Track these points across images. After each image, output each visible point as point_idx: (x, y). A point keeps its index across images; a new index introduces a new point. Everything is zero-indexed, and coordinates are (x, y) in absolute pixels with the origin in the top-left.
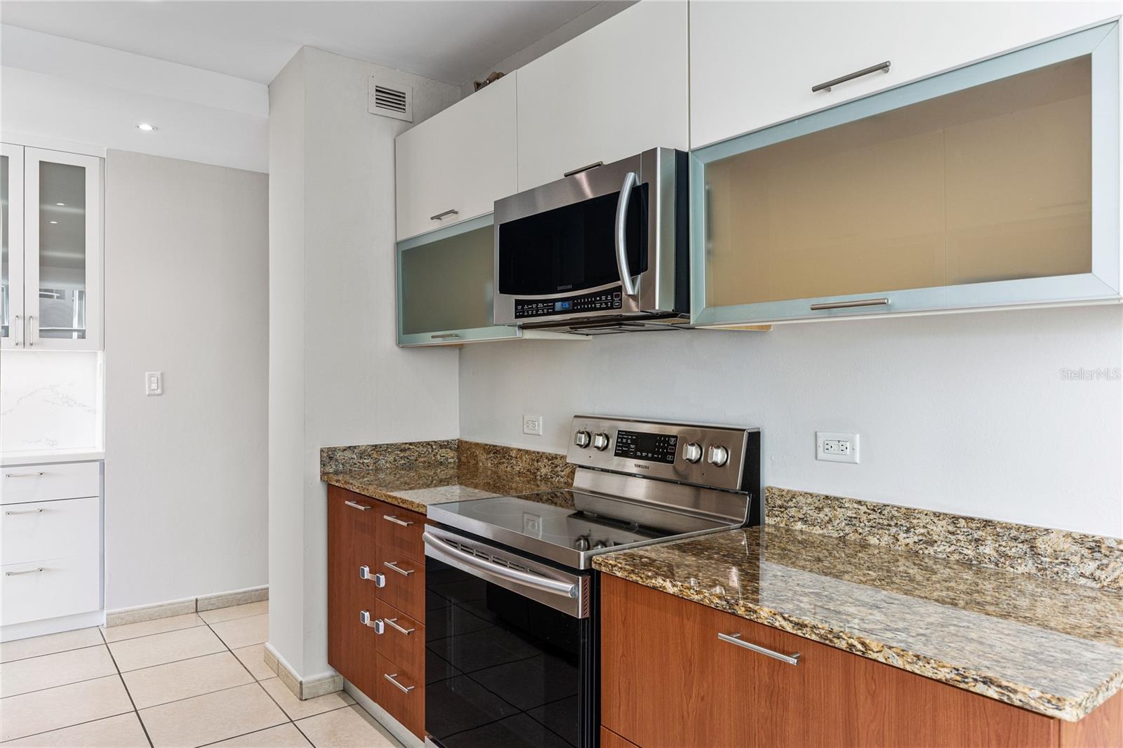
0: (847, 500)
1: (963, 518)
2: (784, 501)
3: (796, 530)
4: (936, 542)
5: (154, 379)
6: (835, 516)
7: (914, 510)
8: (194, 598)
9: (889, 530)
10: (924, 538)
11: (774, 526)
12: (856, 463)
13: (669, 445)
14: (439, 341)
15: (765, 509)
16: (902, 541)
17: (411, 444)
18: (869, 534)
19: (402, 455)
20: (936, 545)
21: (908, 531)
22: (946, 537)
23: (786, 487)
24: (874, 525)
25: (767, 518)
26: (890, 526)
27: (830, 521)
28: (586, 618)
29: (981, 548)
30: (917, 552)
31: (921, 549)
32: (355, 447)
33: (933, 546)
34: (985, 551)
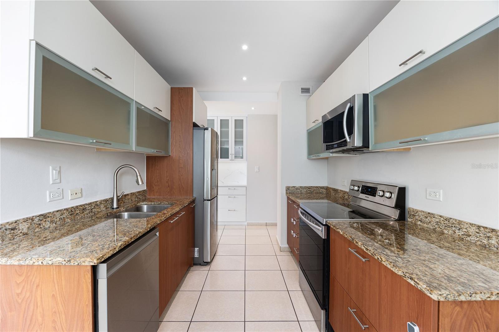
0: (436, 215)
1: (482, 227)
2: (414, 213)
3: (418, 224)
4: (471, 235)
5: (257, 168)
6: (432, 220)
7: (462, 221)
8: (266, 222)
9: (452, 228)
10: (466, 233)
11: (411, 222)
12: (441, 201)
13: (375, 190)
14: (315, 157)
15: (407, 215)
16: (457, 234)
17: (311, 187)
18: (444, 229)
19: (309, 190)
20: (471, 237)
21: (459, 230)
22: (475, 234)
23: (415, 208)
24: (446, 226)
25: (408, 219)
26: (452, 227)
27: (430, 222)
28: (325, 239)
29: (490, 240)
30: (463, 239)
31: (465, 238)
32: (295, 187)
33: (469, 237)
34: (492, 242)
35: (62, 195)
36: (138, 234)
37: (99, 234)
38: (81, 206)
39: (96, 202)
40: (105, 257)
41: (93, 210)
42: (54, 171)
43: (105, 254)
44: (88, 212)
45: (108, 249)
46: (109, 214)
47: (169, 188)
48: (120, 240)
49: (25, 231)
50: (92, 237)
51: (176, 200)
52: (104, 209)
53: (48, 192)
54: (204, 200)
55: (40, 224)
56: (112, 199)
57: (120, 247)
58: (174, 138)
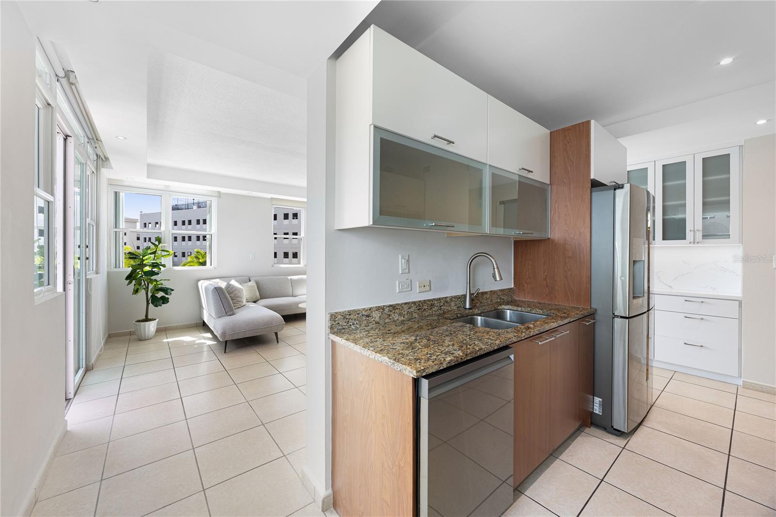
35: (410, 286)
36: (478, 351)
37: (435, 338)
38: (429, 300)
39: (446, 298)
40: (427, 371)
41: (442, 307)
42: (403, 260)
43: (428, 368)
44: (436, 308)
45: (433, 362)
46: (458, 315)
47: (547, 289)
48: (452, 354)
49: (377, 319)
50: (426, 341)
51: (557, 309)
52: (455, 308)
53: (397, 282)
54: (615, 316)
55: (389, 315)
56: (465, 296)
57: (449, 363)
58: (557, 211)
